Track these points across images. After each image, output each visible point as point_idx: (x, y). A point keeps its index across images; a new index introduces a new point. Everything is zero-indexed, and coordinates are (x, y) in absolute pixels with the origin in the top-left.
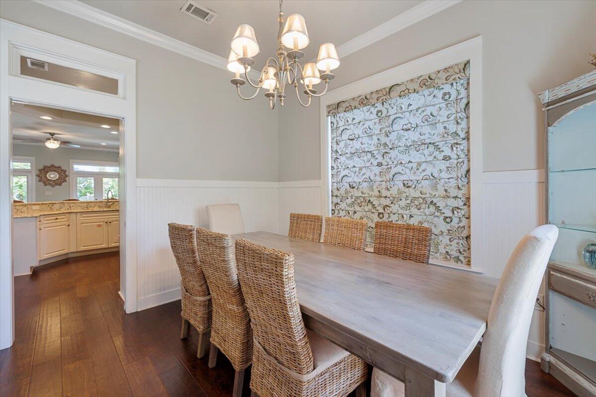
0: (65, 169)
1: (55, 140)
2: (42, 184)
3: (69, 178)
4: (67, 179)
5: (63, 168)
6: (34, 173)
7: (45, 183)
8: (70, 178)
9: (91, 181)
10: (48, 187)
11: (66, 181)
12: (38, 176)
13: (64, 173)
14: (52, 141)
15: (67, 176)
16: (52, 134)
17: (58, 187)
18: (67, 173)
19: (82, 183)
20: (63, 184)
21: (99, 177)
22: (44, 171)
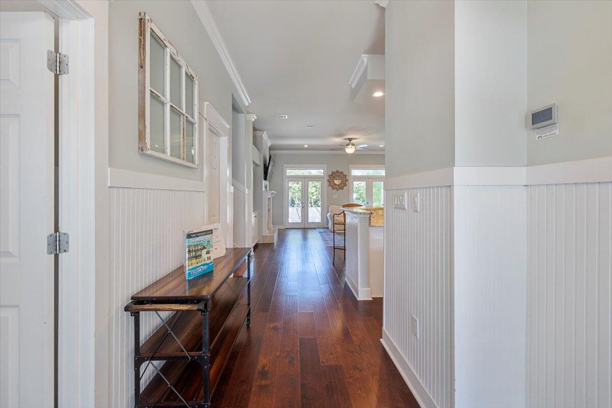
1: (353, 145)
2: (330, 188)
4: (347, 183)
5: (345, 173)
6: (326, 178)
7: (332, 187)
8: (349, 183)
9: (363, 184)
10: (335, 190)
11: (346, 185)
12: (328, 181)
13: (345, 178)
14: (350, 146)
15: (347, 180)
16: (350, 140)
17: (340, 190)
18: (347, 178)
19: (359, 186)
20: (345, 188)
22: (333, 176)
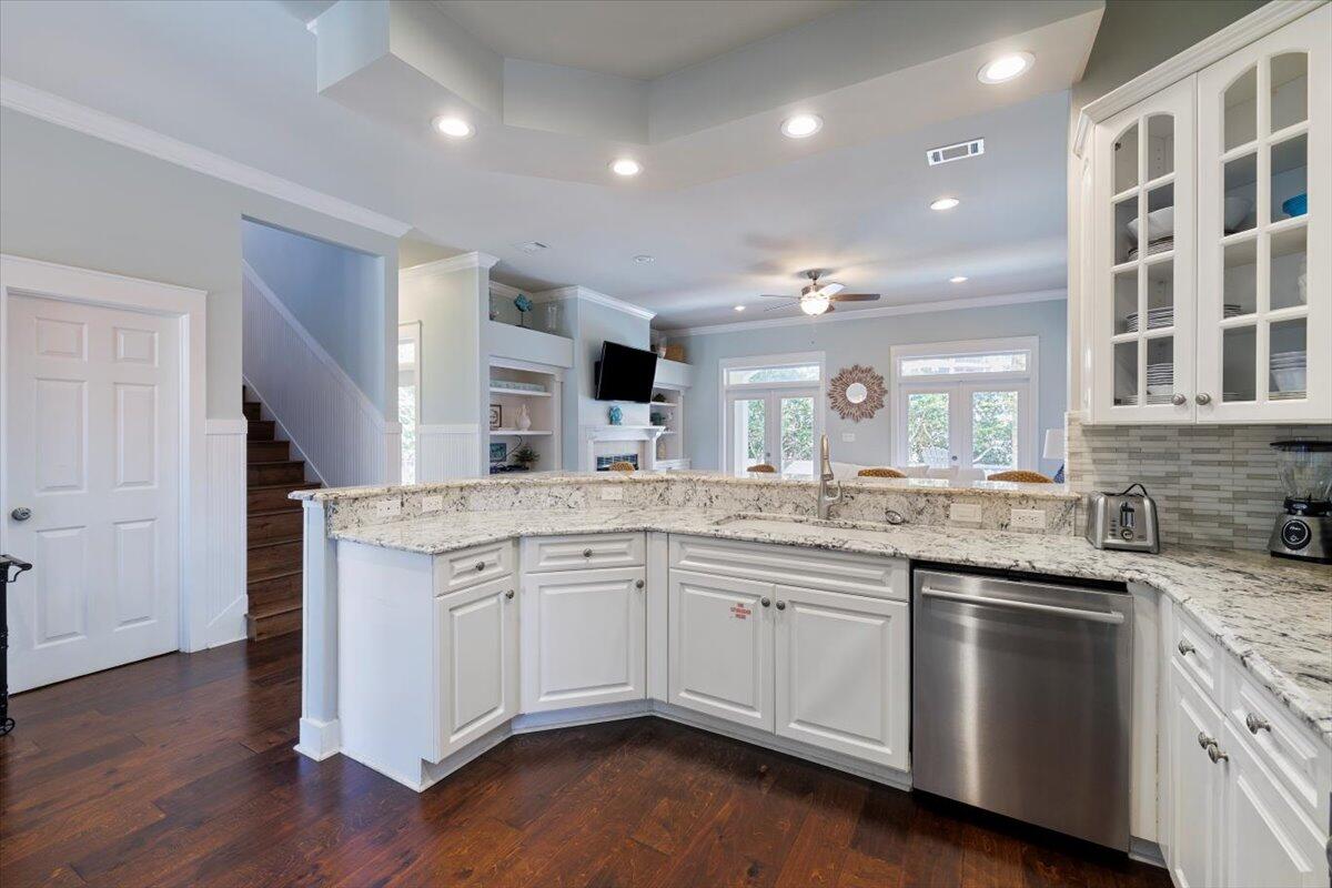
0: (880, 375)
1: (820, 290)
2: (836, 414)
3: (890, 399)
4: (885, 399)
5: (878, 372)
6: (824, 389)
7: (841, 411)
8: (893, 398)
9: (940, 402)
10: (849, 421)
11: (883, 406)
12: (830, 395)
13: (880, 385)
14: (813, 294)
15: (886, 392)
16: (814, 275)
17: (865, 420)
18: (885, 385)
20: (878, 413)
21: (961, 388)
22: (841, 382)
